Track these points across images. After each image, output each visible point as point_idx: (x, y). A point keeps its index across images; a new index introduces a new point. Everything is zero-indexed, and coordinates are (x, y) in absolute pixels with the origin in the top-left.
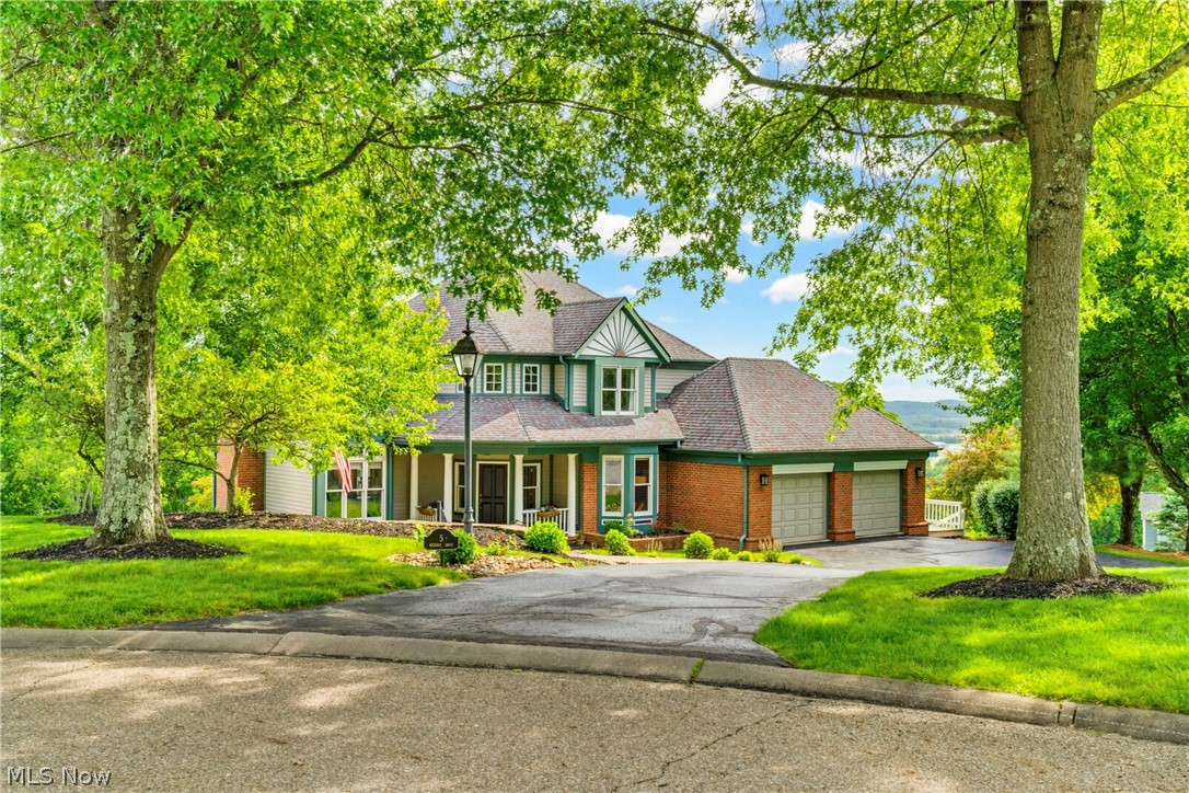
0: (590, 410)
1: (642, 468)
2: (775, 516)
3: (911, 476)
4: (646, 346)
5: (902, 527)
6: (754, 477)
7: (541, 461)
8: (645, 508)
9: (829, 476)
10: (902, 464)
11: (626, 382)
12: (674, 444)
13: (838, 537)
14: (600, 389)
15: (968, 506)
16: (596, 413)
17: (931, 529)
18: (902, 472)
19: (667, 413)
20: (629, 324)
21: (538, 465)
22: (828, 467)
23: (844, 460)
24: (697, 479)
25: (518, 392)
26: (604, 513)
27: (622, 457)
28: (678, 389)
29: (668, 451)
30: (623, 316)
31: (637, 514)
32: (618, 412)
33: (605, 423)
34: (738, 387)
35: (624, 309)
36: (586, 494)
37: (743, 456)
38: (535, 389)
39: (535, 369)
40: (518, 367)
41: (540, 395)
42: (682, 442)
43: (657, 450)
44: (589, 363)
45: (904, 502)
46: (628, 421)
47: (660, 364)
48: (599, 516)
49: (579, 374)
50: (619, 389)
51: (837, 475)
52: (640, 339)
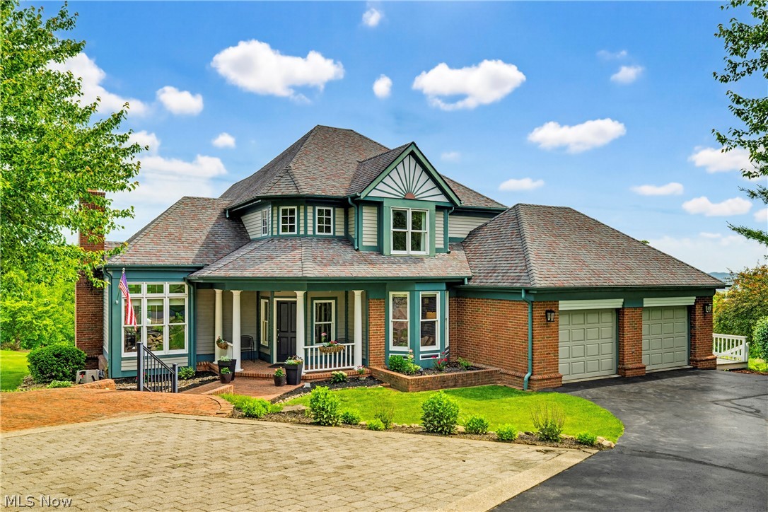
0: (379, 249)
1: (429, 304)
2: (562, 352)
3: (699, 311)
4: (437, 191)
5: (690, 361)
6: (539, 313)
7: (335, 298)
8: (433, 343)
9: (619, 312)
10: (690, 301)
11: (417, 224)
12: (461, 281)
13: (629, 373)
14: (389, 229)
15: (750, 340)
16: (385, 251)
17: (719, 362)
18: (690, 309)
19: (460, 254)
20: (419, 169)
21: (333, 302)
22: (617, 303)
23: (634, 295)
24: (484, 315)
25: (310, 233)
26: (392, 348)
27: (408, 294)
28: (472, 234)
29: (456, 287)
30: (413, 162)
31: (423, 349)
32: (409, 251)
33: (393, 260)
34: (525, 227)
35: (412, 154)
36: (372, 329)
37: (527, 291)
38: (328, 229)
39: (328, 213)
40: (310, 209)
41: (334, 237)
42: (469, 279)
43: (444, 287)
44: (378, 205)
45: (692, 336)
46: (419, 260)
47: (452, 209)
48: (387, 351)
49: (368, 216)
50: (409, 229)
51: (626, 312)
52: (430, 184)
